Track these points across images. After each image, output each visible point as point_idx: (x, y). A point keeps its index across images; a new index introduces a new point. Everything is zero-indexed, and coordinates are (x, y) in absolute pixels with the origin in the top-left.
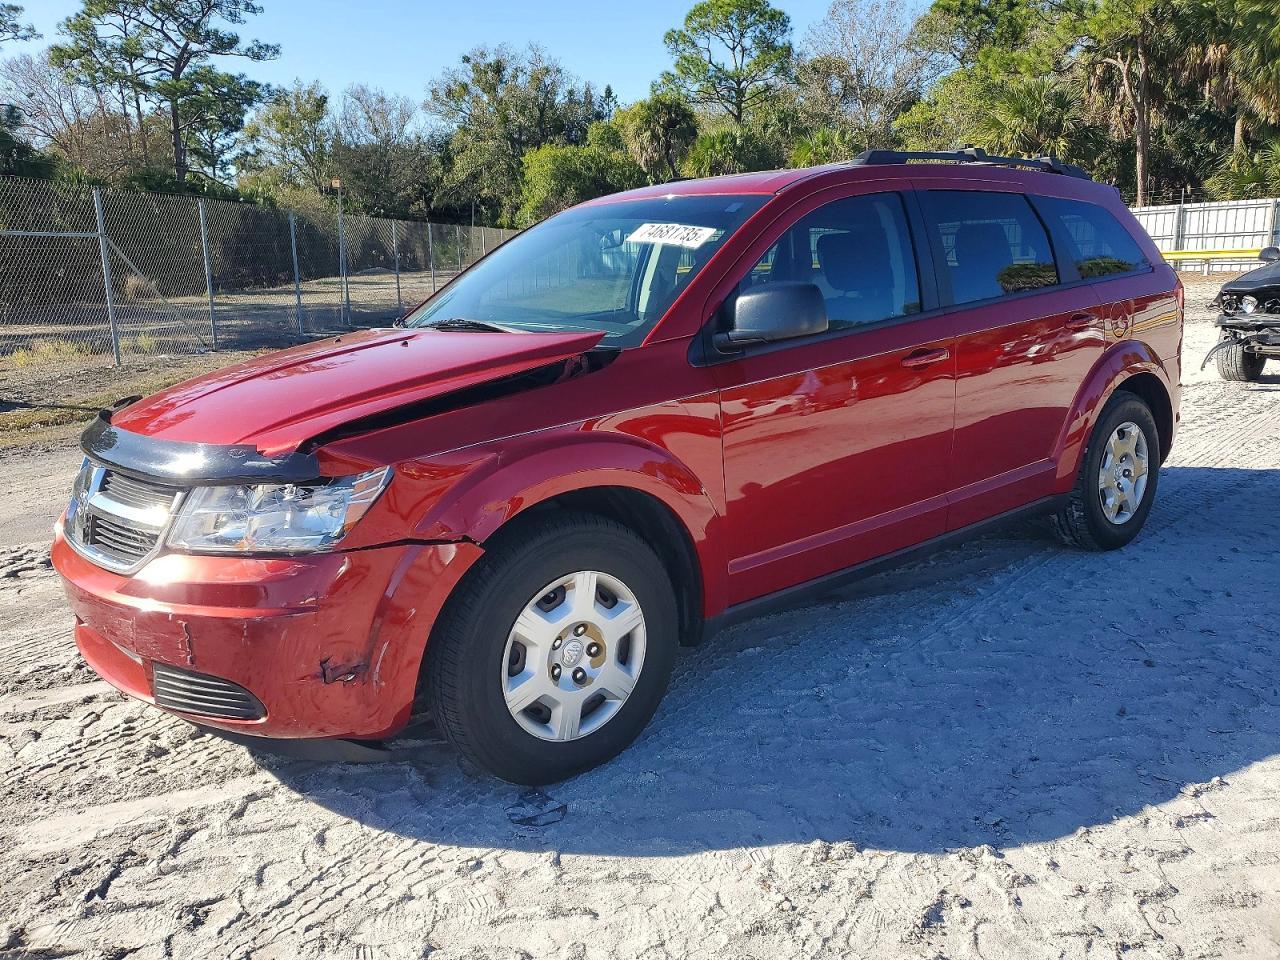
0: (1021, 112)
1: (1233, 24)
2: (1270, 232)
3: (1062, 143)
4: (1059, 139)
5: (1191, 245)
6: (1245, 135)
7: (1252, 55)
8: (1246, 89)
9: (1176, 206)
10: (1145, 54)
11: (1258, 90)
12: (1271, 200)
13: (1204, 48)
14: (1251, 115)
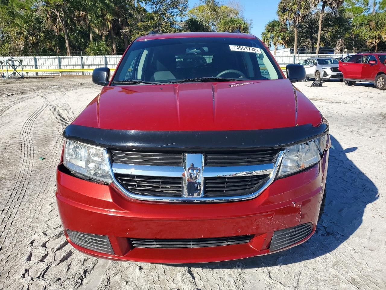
0: (26, 22)
1: (86, 6)
2: (105, 65)
3: (42, 34)
4: (41, 33)
5: (86, 67)
6: (93, 38)
7: (93, 16)
8: (92, 25)
9: (80, 56)
10: (64, 11)
11: (96, 26)
12: (103, 56)
13: (80, 12)
14: (94, 32)
